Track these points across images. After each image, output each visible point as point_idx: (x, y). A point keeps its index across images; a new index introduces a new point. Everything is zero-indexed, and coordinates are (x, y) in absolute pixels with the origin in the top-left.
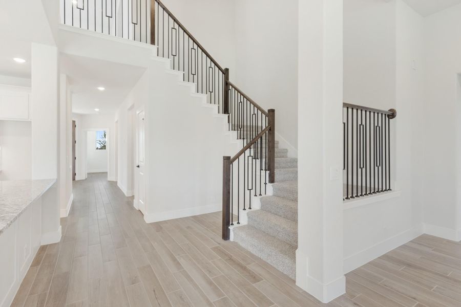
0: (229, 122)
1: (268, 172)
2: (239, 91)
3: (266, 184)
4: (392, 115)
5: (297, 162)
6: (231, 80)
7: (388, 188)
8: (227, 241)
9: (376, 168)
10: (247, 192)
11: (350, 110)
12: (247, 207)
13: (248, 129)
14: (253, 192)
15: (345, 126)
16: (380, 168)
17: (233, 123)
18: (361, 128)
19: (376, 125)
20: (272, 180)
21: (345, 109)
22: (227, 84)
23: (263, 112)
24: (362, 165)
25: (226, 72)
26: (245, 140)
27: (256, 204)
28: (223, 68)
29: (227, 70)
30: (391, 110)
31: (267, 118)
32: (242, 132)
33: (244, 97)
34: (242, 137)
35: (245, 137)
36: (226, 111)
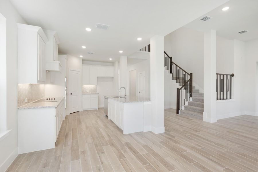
0: (172, 76)
1: (190, 94)
2: (177, 66)
3: (189, 97)
4: (233, 75)
5: (203, 94)
6: (173, 61)
7: (231, 98)
8: (178, 114)
9: (227, 92)
10: (184, 100)
11: (218, 75)
12: (184, 104)
13: (182, 79)
14: (185, 100)
15: (217, 80)
16: (228, 92)
17: (175, 76)
18: (222, 80)
19: (227, 79)
20: (191, 96)
21: (217, 75)
22: (171, 62)
23: (188, 74)
24: (222, 90)
25: (171, 58)
26: (180, 83)
27: (187, 104)
28: (170, 57)
29: (171, 57)
30: (232, 74)
31: (190, 76)
32: (179, 80)
33: (180, 68)
34: (179, 82)
35: (180, 82)
36: (171, 72)
